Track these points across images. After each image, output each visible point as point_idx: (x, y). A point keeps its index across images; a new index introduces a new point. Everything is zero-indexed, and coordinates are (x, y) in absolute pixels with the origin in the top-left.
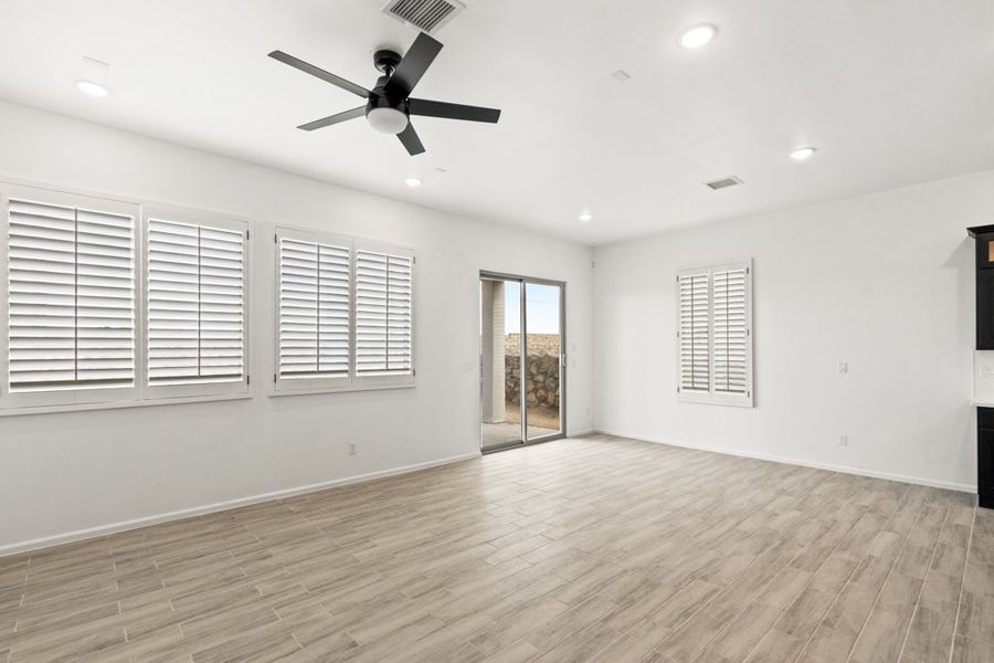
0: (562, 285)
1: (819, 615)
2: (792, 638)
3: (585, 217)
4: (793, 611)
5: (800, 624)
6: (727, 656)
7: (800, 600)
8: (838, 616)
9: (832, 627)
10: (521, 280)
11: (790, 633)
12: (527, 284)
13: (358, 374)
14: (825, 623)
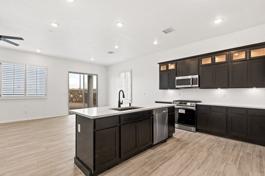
0: (97, 75)
3: (92, 59)
10: (83, 74)
12: (85, 75)
13: (27, 95)
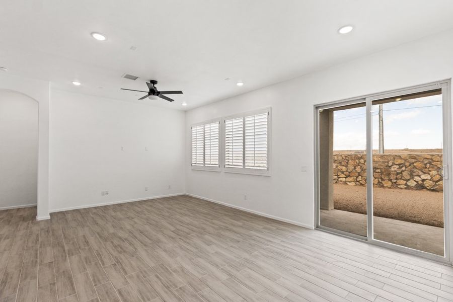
1: (59, 285)
2: (61, 271)
4: (70, 278)
5: (63, 276)
6: (74, 256)
7: (72, 284)
8: (51, 290)
9: (50, 284)
11: (64, 272)
13: (246, 167)
14: (54, 284)
